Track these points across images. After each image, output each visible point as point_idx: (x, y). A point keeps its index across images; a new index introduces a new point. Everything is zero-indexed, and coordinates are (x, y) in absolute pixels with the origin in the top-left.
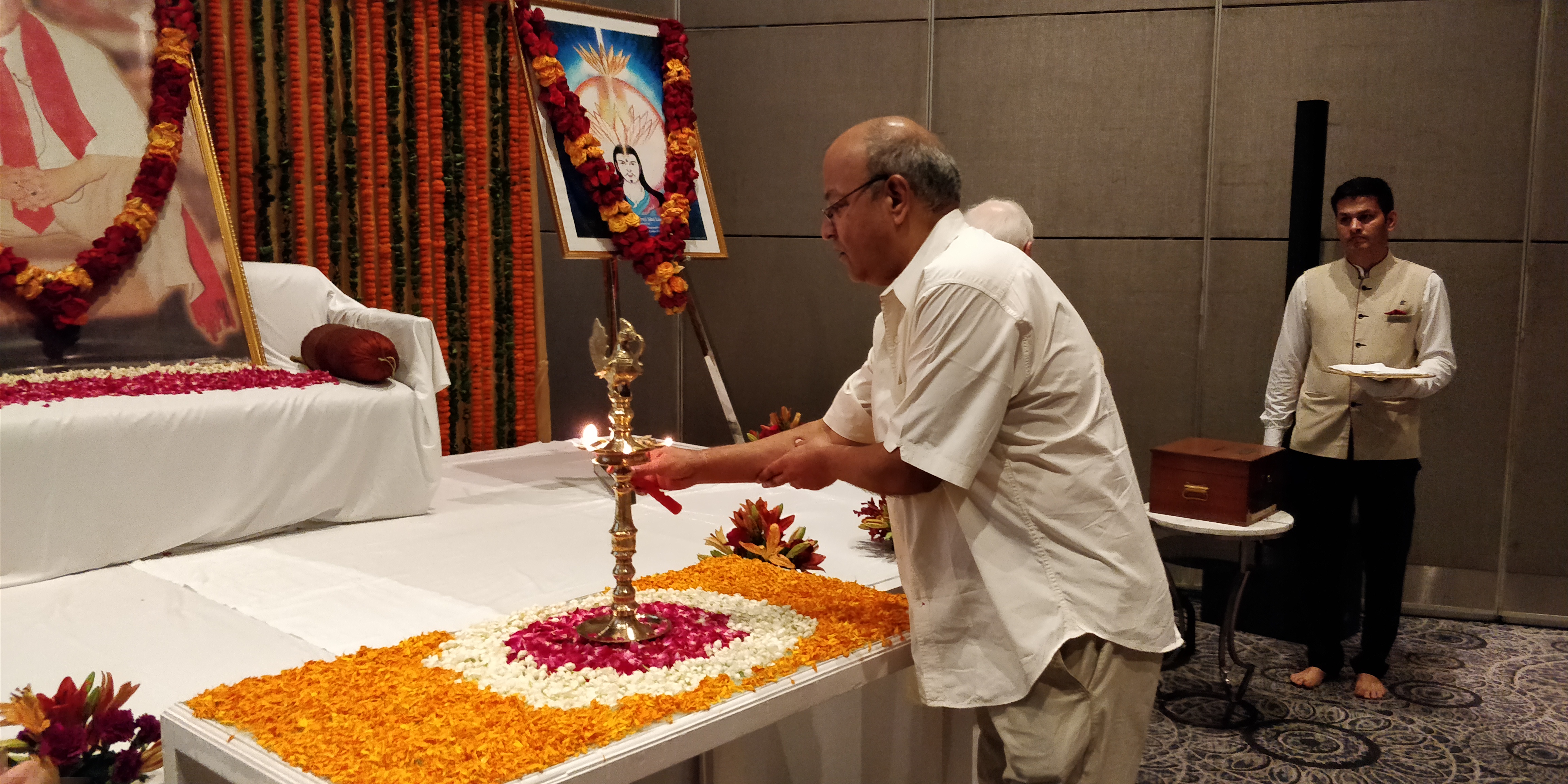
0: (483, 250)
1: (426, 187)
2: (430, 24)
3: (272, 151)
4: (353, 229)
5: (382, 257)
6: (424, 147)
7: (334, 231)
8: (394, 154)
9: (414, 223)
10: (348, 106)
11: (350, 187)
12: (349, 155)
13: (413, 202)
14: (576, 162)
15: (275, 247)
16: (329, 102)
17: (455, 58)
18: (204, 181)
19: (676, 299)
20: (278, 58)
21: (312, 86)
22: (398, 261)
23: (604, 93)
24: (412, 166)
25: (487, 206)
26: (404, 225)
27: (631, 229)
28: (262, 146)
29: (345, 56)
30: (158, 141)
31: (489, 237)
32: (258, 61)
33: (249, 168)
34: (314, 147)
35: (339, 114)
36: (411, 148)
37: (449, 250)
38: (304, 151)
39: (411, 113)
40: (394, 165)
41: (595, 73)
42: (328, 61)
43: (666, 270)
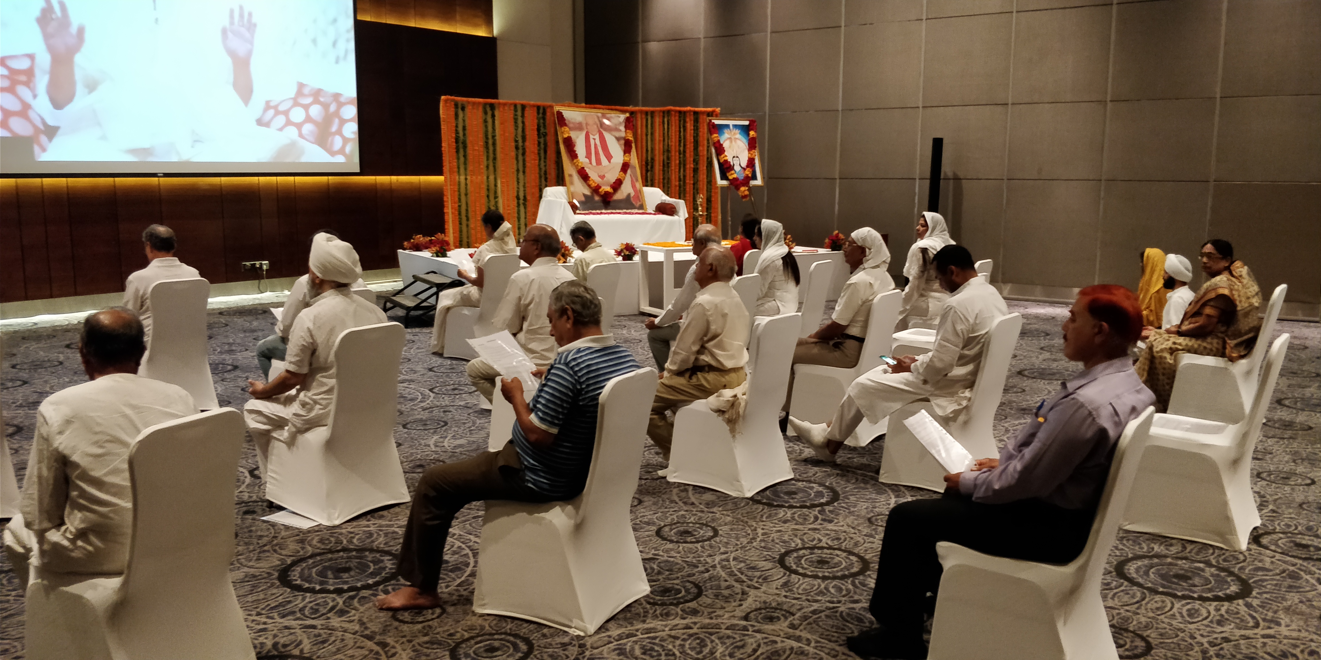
0: (703, 184)
1: (688, 166)
2: (691, 120)
3: (649, 159)
4: (668, 178)
5: (676, 186)
6: (688, 155)
7: (664, 179)
8: (680, 158)
9: (684, 176)
10: (668, 145)
11: (668, 167)
12: (668, 158)
13: (684, 171)
14: (722, 161)
15: (649, 183)
16: (664, 145)
17: (697, 129)
18: (635, 168)
19: (745, 196)
20: (652, 134)
21: (660, 140)
22: (680, 187)
23: (731, 142)
24: (684, 161)
25: (705, 171)
26: (682, 177)
27: (734, 178)
28: (647, 158)
29: (668, 132)
30: (626, 159)
31: (705, 180)
32: (647, 135)
33: (644, 163)
34: (659, 157)
35: (666, 147)
36: (684, 156)
37: (694, 184)
38: (657, 158)
39: (685, 145)
40: (680, 161)
41: (729, 136)
42: (664, 134)
43: (742, 189)
